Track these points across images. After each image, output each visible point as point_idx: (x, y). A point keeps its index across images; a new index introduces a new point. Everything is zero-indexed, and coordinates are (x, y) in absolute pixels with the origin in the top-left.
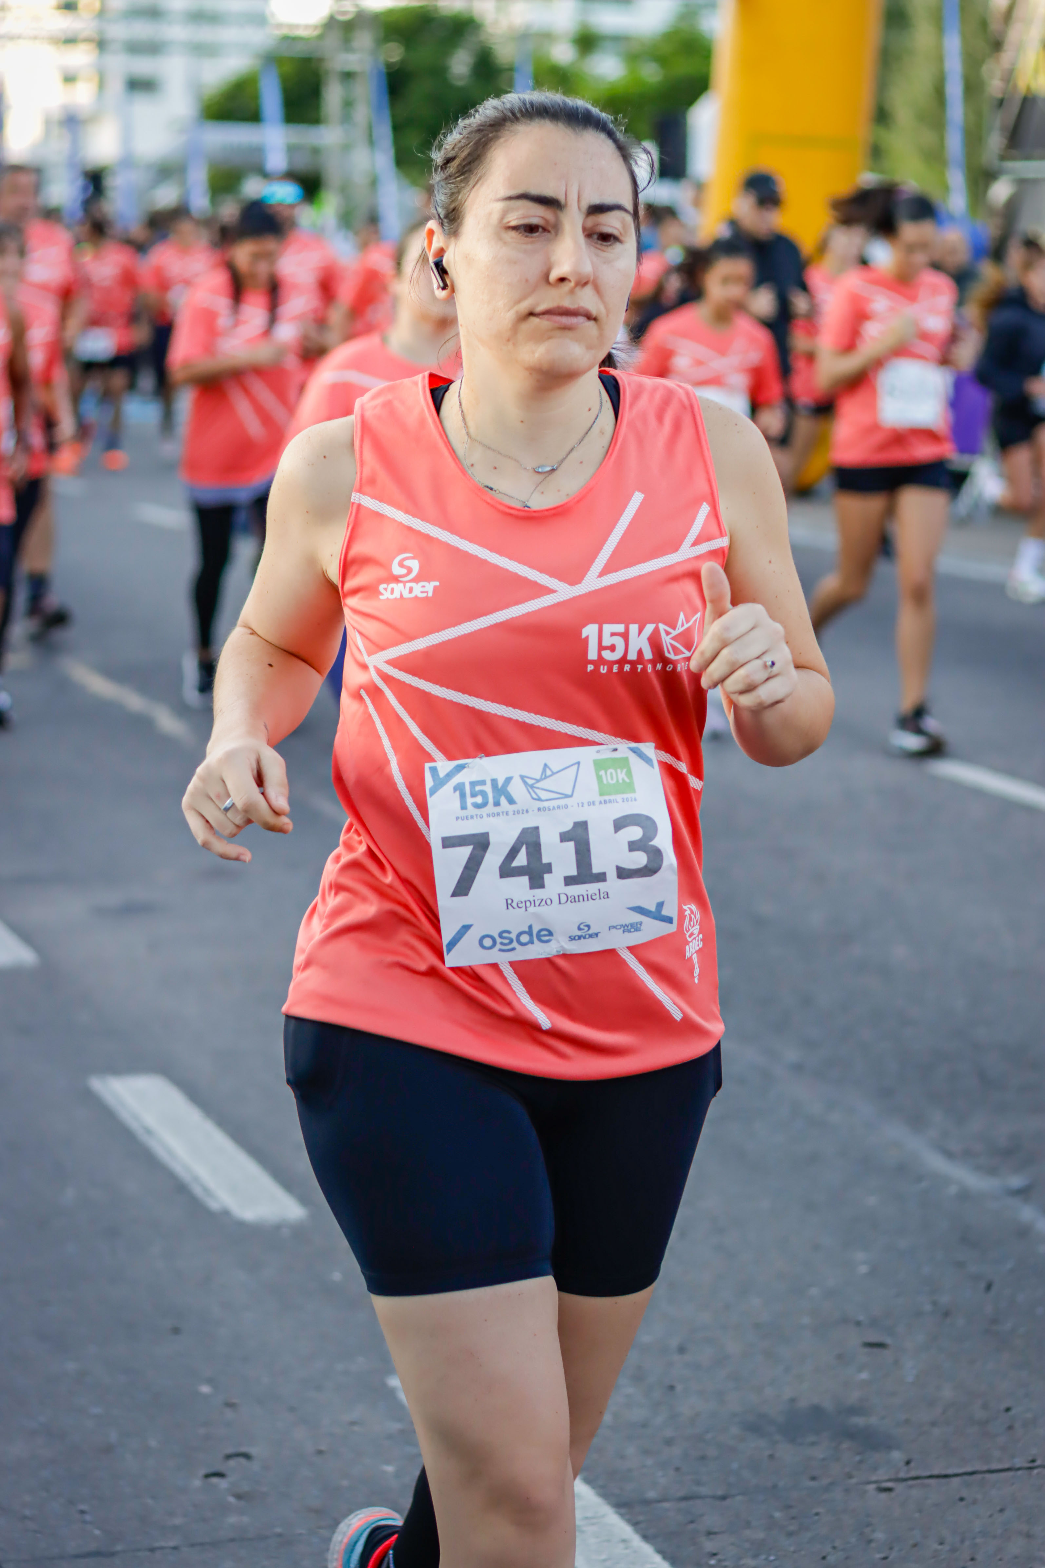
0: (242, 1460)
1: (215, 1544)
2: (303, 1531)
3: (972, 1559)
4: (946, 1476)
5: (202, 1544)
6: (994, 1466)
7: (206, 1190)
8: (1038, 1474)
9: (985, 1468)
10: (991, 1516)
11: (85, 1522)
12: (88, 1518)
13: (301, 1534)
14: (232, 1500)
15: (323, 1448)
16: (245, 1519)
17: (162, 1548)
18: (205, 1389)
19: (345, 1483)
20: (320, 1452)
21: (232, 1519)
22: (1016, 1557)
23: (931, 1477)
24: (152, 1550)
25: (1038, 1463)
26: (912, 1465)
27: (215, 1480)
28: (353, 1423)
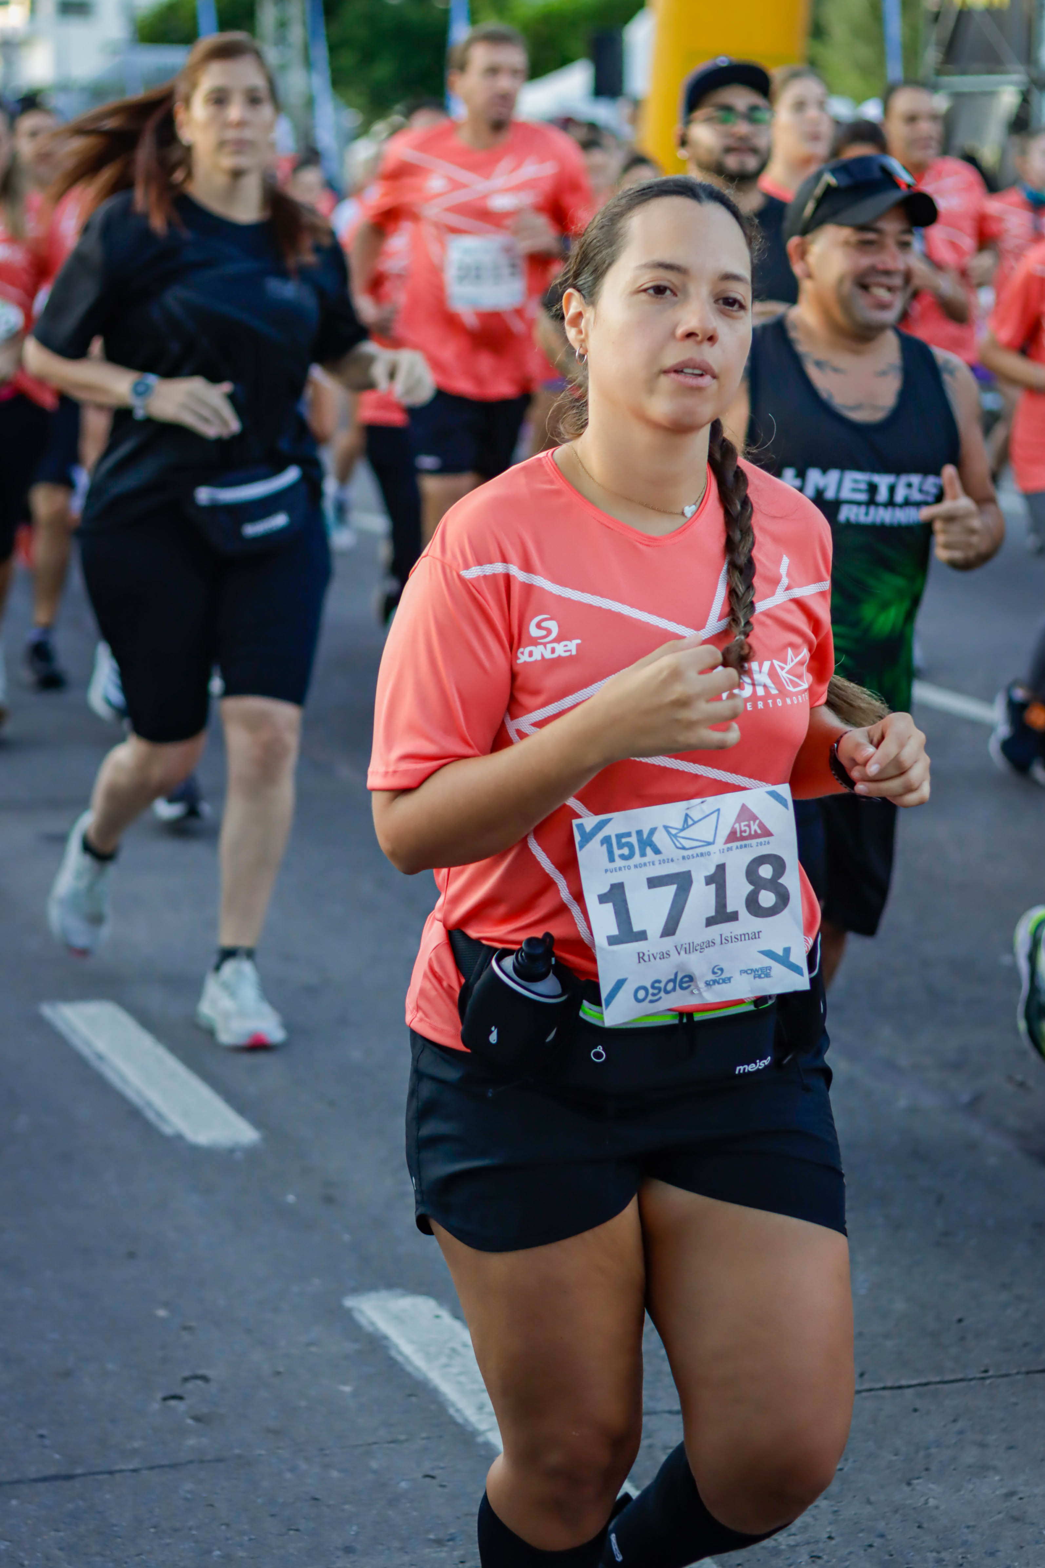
0: (200, 1383)
1: (174, 1466)
2: (263, 1452)
3: (927, 1469)
4: (900, 1387)
5: (162, 1466)
6: (947, 1378)
7: (159, 1115)
8: (991, 1383)
9: (938, 1379)
10: (945, 1426)
11: (45, 1447)
12: (47, 1442)
13: (260, 1455)
14: (190, 1421)
15: (281, 1369)
16: (204, 1440)
17: (121, 1471)
18: (162, 1313)
19: (303, 1404)
20: (279, 1373)
21: (191, 1442)
22: (970, 1467)
23: (884, 1388)
24: (111, 1473)
25: (991, 1373)
26: (866, 1377)
27: (173, 1403)
28: (310, 1344)
